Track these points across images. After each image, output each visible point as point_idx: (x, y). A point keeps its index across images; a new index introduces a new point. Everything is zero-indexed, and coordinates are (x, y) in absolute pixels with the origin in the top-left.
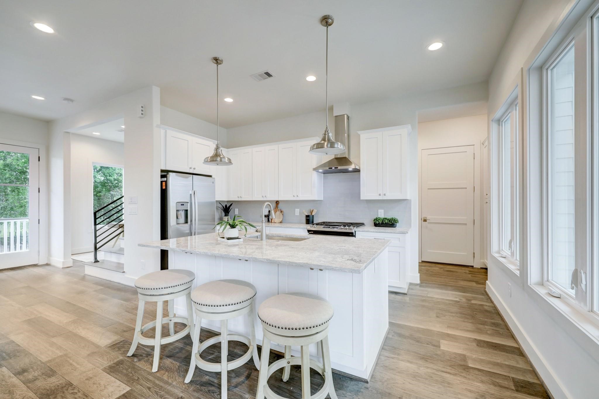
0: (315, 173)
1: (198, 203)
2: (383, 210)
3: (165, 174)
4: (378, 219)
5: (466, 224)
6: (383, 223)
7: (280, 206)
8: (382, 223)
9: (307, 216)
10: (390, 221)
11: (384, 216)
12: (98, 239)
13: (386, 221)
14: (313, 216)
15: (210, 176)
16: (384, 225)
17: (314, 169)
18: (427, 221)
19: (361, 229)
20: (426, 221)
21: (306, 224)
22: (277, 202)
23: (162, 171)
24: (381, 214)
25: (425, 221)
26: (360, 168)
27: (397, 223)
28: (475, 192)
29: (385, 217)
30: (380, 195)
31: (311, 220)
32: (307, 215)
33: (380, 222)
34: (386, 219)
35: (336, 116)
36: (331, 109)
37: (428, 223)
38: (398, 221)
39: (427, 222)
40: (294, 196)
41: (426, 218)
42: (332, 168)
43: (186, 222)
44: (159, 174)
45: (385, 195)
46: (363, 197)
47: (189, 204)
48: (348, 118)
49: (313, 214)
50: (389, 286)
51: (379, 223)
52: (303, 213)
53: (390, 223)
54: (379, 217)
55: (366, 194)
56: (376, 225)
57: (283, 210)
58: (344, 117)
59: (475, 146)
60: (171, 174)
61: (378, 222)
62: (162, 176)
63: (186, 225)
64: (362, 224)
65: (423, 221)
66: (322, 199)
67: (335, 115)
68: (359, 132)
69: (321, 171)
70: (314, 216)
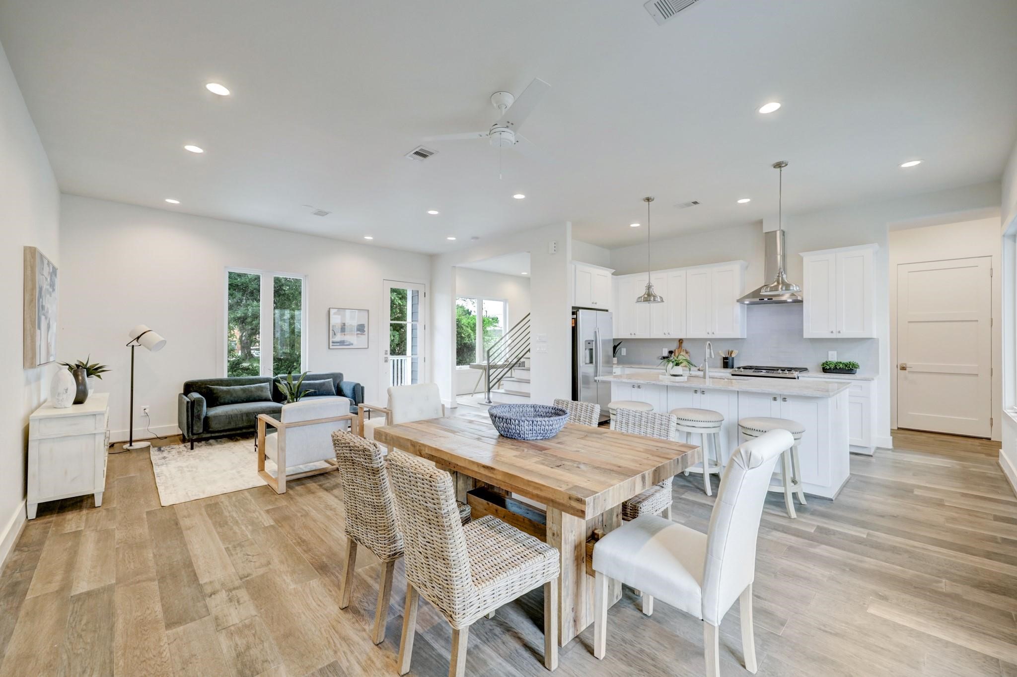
0: (738, 305)
1: (602, 340)
2: (836, 352)
3: (575, 311)
4: (829, 363)
5: (977, 375)
6: (837, 368)
7: (684, 345)
8: (835, 368)
9: (725, 358)
10: (846, 366)
11: (837, 359)
12: (491, 378)
13: (841, 366)
14: (733, 358)
15: (607, 311)
16: (837, 371)
17: (738, 301)
18: (907, 368)
19: (804, 374)
20: (905, 370)
21: (724, 367)
22: (681, 341)
23: (573, 308)
24: (833, 357)
25: (903, 368)
26: (802, 299)
27: (857, 368)
28: (993, 326)
29: (839, 361)
30: (832, 332)
31: (730, 363)
32: (724, 356)
33: (832, 366)
34: (841, 363)
35: (766, 233)
36: (760, 223)
37: (909, 372)
38: (858, 366)
39: (907, 371)
40: (708, 333)
41: (905, 364)
42: (763, 299)
43: (591, 362)
44: (571, 311)
45: (839, 332)
46: (807, 334)
47: (594, 342)
48: (783, 233)
49: (733, 355)
50: (850, 445)
51: (830, 369)
52: (719, 353)
53: (848, 369)
54: (830, 360)
55: (810, 331)
56: (825, 370)
57: (689, 350)
58: (776, 234)
59: (992, 257)
60: (580, 310)
61: (828, 367)
62: (573, 313)
63: (591, 365)
64: (806, 369)
65: (901, 369)
66: (746, 337)
67: (764, 232)
68: (801, 254)
69: (747, 302)
70: (735, 359)
